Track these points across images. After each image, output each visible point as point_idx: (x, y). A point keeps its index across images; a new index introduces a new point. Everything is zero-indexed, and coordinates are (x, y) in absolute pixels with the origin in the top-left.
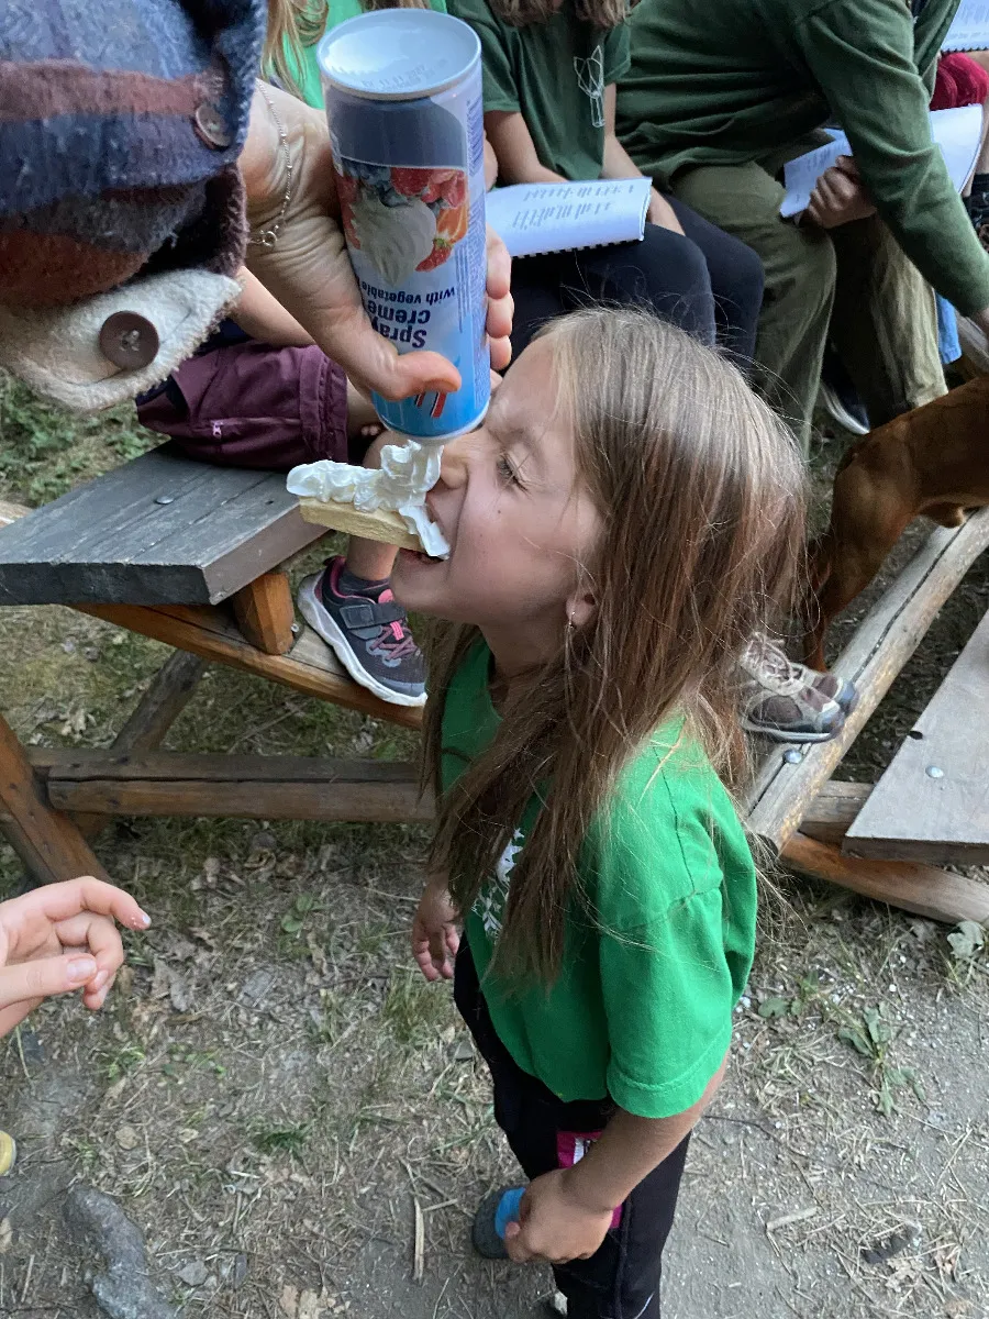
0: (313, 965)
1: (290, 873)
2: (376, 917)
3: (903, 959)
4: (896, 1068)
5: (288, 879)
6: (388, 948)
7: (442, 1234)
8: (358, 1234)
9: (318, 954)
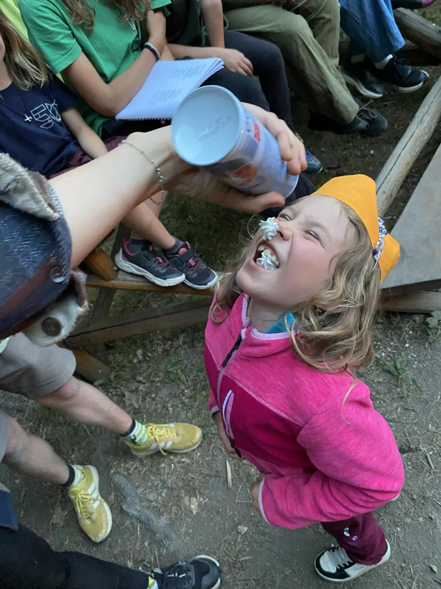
1: (169, 349)
3: (411, 332)
4: (408, 378)
5: (169, 351)
7: (237, 471)
8: (208, 475)
9: (183, 377)
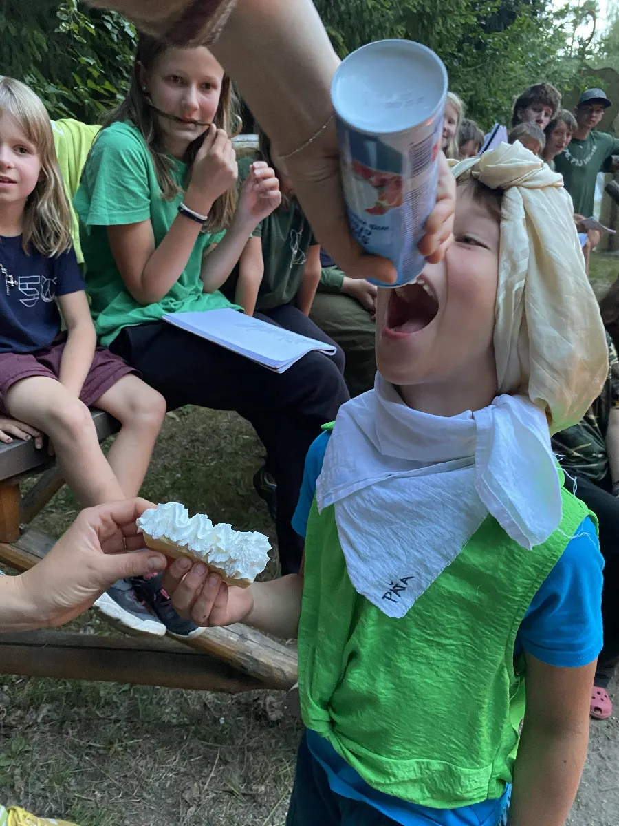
0: (14, 792)
2: (70, 758)
5: (12, 727)
6: (73, 782)
9: (20, 784)
